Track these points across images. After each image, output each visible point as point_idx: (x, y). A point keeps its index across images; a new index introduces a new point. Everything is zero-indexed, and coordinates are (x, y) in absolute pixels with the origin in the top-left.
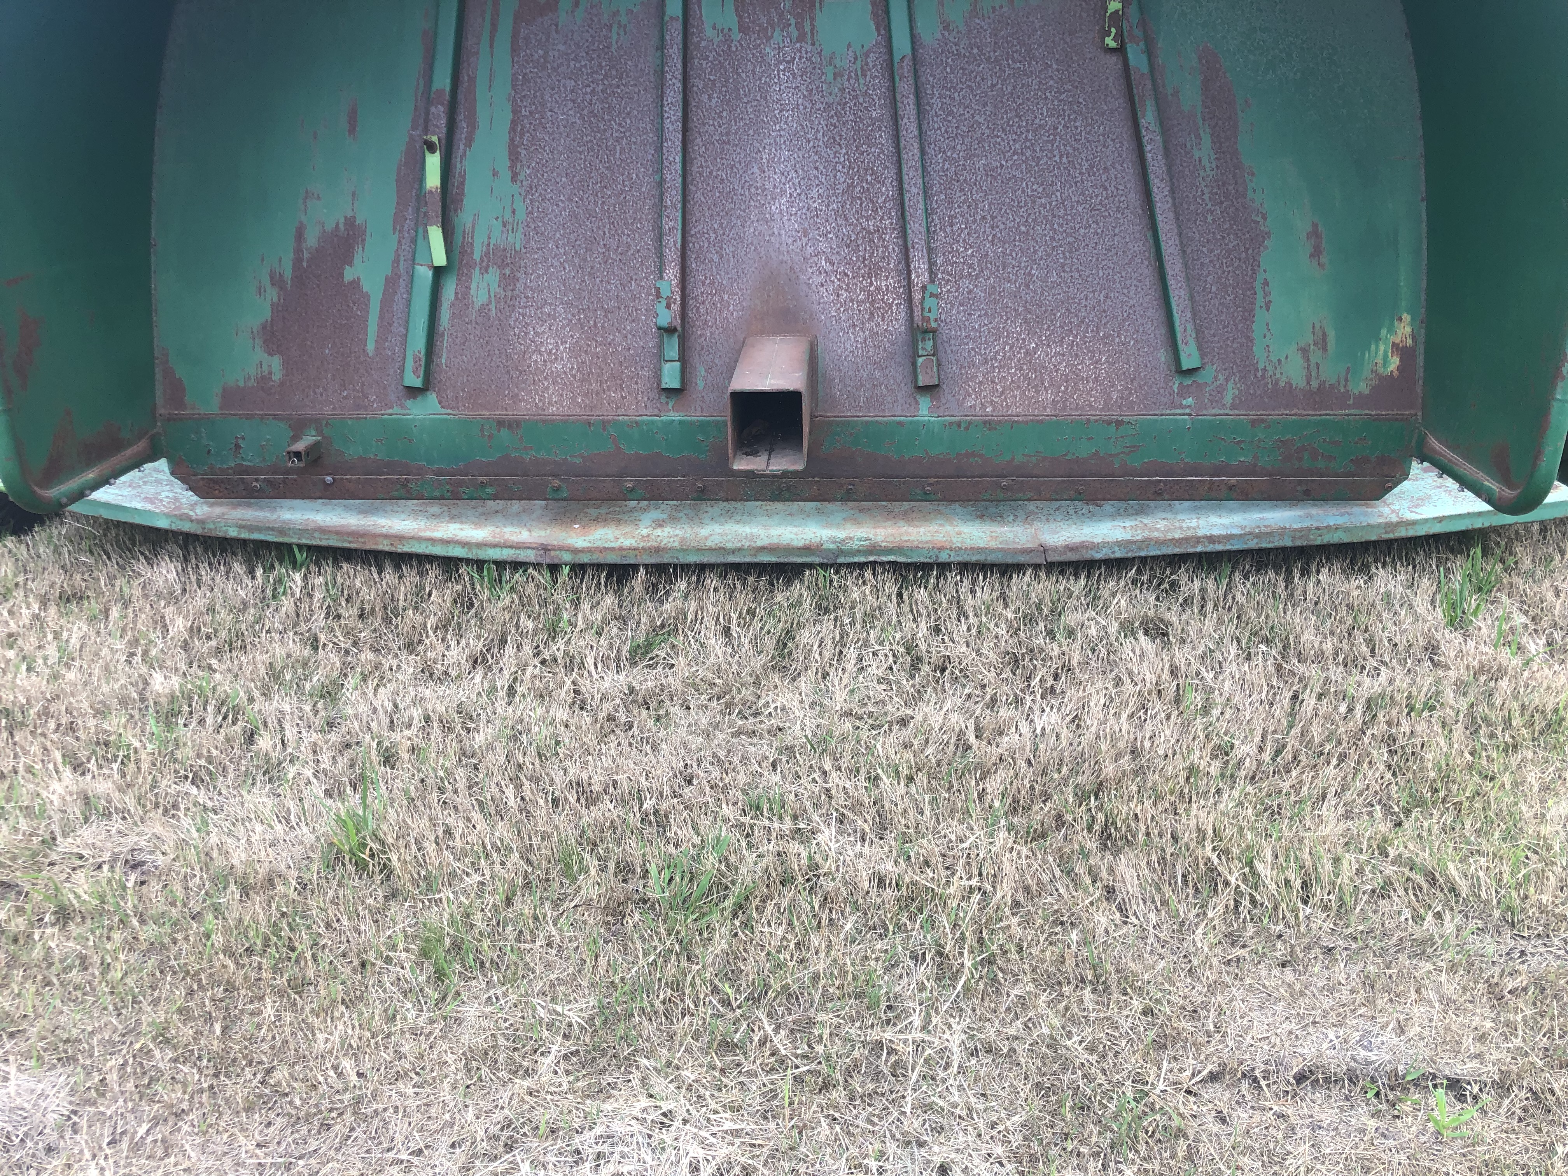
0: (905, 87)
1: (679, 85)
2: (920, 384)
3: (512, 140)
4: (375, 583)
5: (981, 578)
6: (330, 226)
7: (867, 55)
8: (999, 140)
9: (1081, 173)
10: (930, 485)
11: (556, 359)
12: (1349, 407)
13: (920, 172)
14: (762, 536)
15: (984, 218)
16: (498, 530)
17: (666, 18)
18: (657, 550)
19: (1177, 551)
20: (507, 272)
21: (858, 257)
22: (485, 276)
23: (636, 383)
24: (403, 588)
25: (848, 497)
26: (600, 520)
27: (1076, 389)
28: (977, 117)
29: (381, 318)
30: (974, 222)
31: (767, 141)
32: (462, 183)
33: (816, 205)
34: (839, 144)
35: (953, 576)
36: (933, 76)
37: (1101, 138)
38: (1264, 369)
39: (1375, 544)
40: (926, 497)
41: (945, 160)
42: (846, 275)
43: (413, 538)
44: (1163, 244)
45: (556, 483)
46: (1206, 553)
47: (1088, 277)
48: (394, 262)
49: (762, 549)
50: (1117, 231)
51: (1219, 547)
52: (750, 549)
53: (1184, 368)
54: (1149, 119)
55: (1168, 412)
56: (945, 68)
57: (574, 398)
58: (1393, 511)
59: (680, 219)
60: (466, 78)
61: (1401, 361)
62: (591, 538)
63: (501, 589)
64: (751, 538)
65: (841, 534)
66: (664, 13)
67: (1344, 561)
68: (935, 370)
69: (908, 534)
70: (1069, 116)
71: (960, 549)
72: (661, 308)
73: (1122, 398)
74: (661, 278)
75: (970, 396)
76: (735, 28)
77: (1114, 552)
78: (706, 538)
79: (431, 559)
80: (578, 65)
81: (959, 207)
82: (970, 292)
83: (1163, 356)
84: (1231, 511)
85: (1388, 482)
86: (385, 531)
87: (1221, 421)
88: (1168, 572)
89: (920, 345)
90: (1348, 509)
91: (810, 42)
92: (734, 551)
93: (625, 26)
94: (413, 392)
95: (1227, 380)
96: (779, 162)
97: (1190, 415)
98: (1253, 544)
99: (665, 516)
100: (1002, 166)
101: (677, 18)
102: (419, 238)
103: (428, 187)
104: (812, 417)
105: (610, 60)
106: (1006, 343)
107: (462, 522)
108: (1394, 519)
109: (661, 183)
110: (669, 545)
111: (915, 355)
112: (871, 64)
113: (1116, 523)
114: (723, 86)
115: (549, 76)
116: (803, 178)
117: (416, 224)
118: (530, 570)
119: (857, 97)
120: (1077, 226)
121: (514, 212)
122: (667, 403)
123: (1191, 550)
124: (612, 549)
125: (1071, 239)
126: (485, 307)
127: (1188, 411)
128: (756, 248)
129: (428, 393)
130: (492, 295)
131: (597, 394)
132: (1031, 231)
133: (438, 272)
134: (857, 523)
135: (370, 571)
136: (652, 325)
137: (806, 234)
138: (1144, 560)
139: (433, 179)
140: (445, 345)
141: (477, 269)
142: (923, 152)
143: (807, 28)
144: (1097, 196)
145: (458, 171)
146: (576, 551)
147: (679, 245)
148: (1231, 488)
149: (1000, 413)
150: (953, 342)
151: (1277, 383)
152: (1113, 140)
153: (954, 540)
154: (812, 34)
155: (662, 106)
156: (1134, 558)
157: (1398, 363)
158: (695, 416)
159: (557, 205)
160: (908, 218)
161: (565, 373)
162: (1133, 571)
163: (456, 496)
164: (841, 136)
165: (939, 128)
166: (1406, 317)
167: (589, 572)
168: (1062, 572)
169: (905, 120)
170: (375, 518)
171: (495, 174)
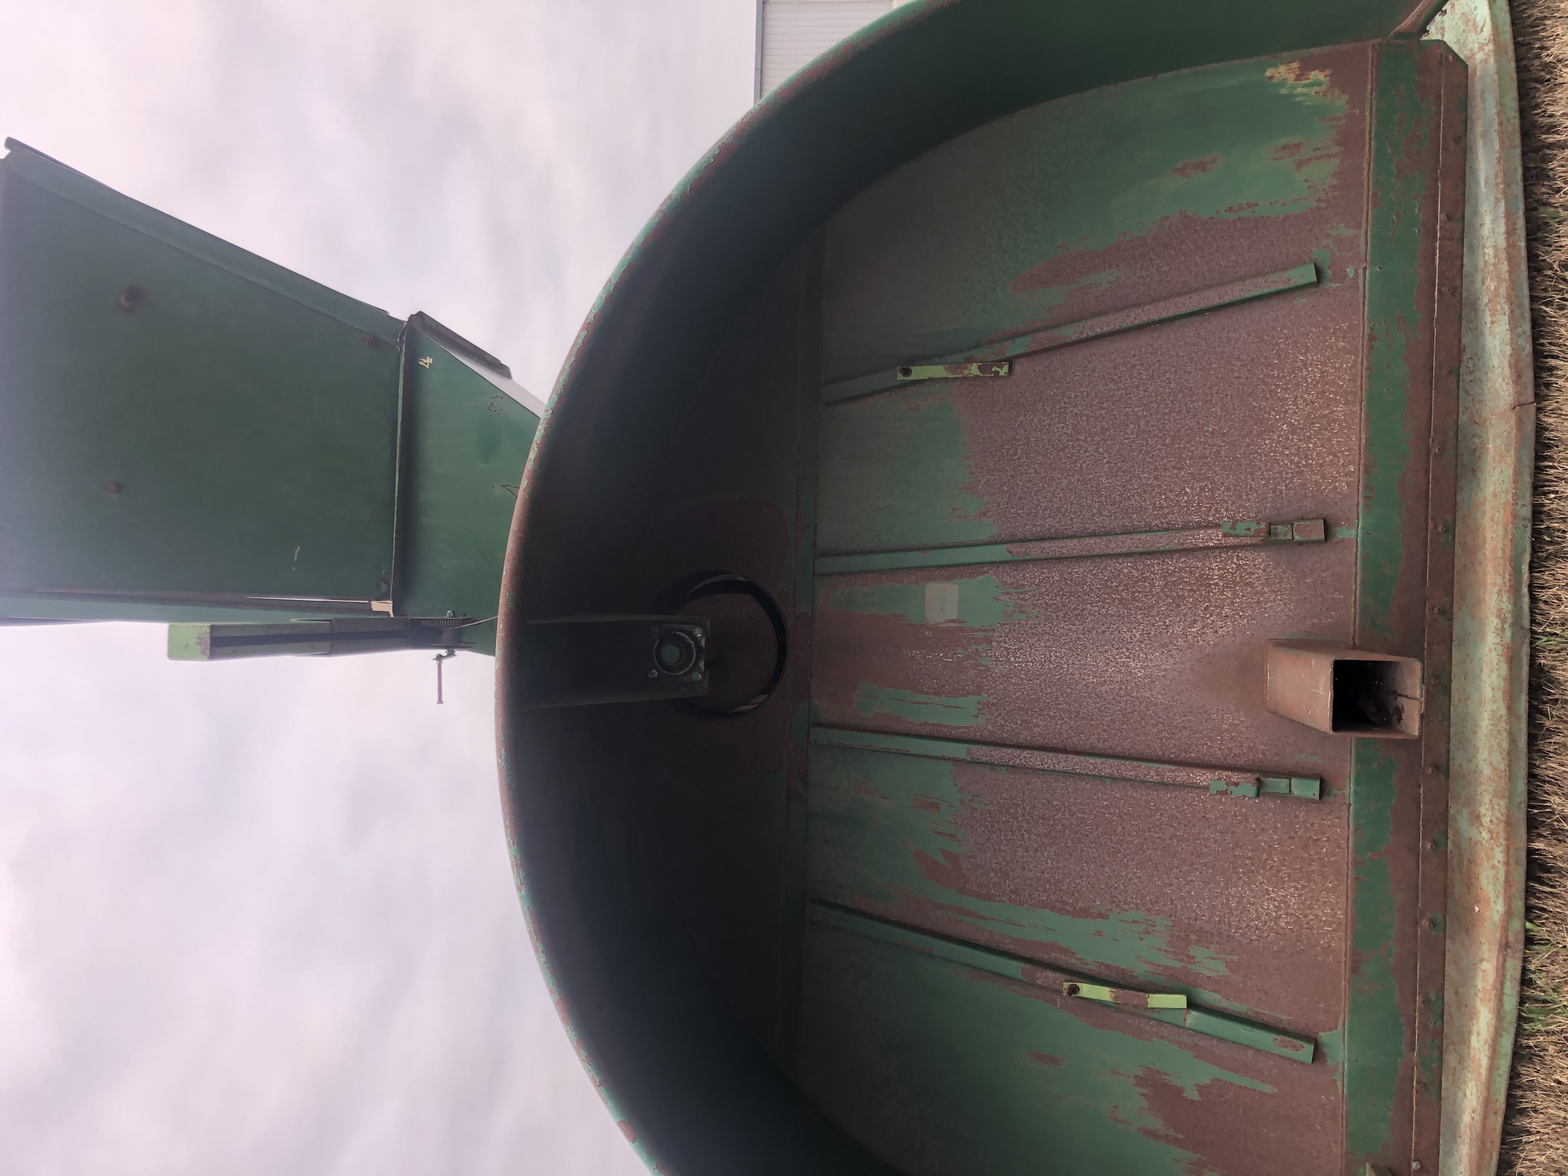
0: (1035, 550)
1: (1025, 753)
2: (1323, 537)
3: (1068, 912)
4: (1541, 1140)
5: (1552, 471)
6: (1145, 1103)
7: (1005, 583)
8: (1084, 466)
9: (1118, 389)
10: (1435, 527)
11: (1284, 902)
12: (1362, 112)
13: (1111, 538)
14: (1494, 707)
15: (1156, 478)
16: (1480, 994)
17: (968, 758)
18: (1509, 824)
19: (1524, 266)
20: (1193, 937)
21: (1190, 597)
22: (1196, 959)
23: (1312, 824)
24: (1550, 1111)
25: (1447, 613)
26: (1470, 883)
27: (1333, 383)
28: (1063, 486)
29: (1236, 1071)
30: (1159, 486)
31: (1077, 677)
32: (1107, 966)
33: (1138, 636)
34: (1083, 610)
35: (1550, 503)
36: (1025, 525)
37: (1087, 373)
38: (1319, 200)
39: (1518, 60)
40: (1450, 530)
41: (1101, 514)
42: (1207, 608)
43: (1488, 1089)
44: (1190, 310)
45: (1425, 923)
46: (1528, 235)
47: (1217, 378)
48: (1180, 1047)
49: (1510, 709)
50: (1173, 353)
51: (1521, 223)
52: (1509, 722)
53: (1315, 279)
54: (1071, 332)
55: (1361, 290)
56: (1019, 515)
57: (1328, 890)
58: (1481, 49)
59: (1147, 764)
60: (1011, 946)
61: (1314, 69)
62: (1492, 895)
63: (1555, 1003)
64: (1495, 719)
65: (1492, 623)
66: (964, 760)
67: (1538, 90)
68: (1308, 523)
69: (1495, 549)
70: (1065, 403)
71: (1514, 494)
72: (1237, 792)
73: (1344, 338)
74: (1207, 788)
75: (1336, 488)
76: (978, 698)
77: (1524, 333)
78: (1495, 769)
79: (1514, 1075)
80: (1005, 842)
81: (1145, 501)
82: (1228, 489)
83: (1301, 301)
84: (1476, 213)
85: (1447, 59)
86: (1477, 1118)
87: (1372, 237)
88: (1550, 272)
89: (1281, 537)
90: (1478, 94)
91: (991, 633)
92: (1513, 741)
93: (974, 796)
94: (1318, 1054)
95: (1328, 236)
96: (1097, 666)
97: (1365, 269)
98: (1518, 189)
99: (1465, 811)
100: (1108, 462)
101: (969, 750)
102: (1157, 1016)
103: (1110, 1000)
104: (1354, 647)
105: (1001, 813)
106: (1282, 453)
107: (1470, 1033)
108: (1491, 47)
109: (1113, 779)
110: (1504, 811)
111: (1292, 542)
112: (1013, 580)
113: (1487, 331)
114: (1027, 713)
115: (1013, 870)
116: (1112, 645)
117: (1144, 1017)
118: (1532, 967)
119: (1041, 594)
120: (1168, 390)
121: (1135, 922)
122: (1335, 795)
123: (1524, 253)
124: (1507, 874)
125: (1180, 395)
126: (1229, 965)
127: (1361, 271)
128: (1178, 694)
129: (1320, 1040)
130: (1216, 956)
131: (1324, 866)
132: (1171, 433)
133: (1192, 1005)
134: (1478, 603)
135: (1526, 1143)
136: (1251, 802)
137: (1165, 645)
138: (1533, 299)
139: (1103, 993)
140: (1267, 1013)
141: (1190, 966)
142: (1093, 535)
143: (980, 635)
144: (1140, 374)
145: (1096, 969)
146: (1509, 914)
147: (1171, 767)
148: (1449, 218)
149: (1357, 458)
150: (1279, 506)
151: (1334, 187)
152: (1089, 362)
153: (1503, 501)
154: (985, 631)
155: (1043, 770)
156: (1532, 310)
157: (1316, 72)
158: (1350, 769)
159: (1131, 879)
160: (1155, 549)
161: (1300, 895)
162: (1547, 309)
163: (1439, 1034)
164: (1075, 609)
165: (1072, 519)
166: (1269, 73)
167: (1534, 901)
168: (1548, 385)
169: (1064, 550)
170: (1462, 1125)
171: (1099, 934)
